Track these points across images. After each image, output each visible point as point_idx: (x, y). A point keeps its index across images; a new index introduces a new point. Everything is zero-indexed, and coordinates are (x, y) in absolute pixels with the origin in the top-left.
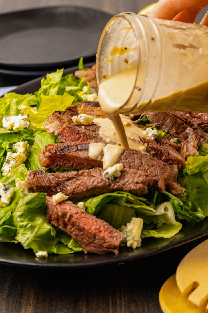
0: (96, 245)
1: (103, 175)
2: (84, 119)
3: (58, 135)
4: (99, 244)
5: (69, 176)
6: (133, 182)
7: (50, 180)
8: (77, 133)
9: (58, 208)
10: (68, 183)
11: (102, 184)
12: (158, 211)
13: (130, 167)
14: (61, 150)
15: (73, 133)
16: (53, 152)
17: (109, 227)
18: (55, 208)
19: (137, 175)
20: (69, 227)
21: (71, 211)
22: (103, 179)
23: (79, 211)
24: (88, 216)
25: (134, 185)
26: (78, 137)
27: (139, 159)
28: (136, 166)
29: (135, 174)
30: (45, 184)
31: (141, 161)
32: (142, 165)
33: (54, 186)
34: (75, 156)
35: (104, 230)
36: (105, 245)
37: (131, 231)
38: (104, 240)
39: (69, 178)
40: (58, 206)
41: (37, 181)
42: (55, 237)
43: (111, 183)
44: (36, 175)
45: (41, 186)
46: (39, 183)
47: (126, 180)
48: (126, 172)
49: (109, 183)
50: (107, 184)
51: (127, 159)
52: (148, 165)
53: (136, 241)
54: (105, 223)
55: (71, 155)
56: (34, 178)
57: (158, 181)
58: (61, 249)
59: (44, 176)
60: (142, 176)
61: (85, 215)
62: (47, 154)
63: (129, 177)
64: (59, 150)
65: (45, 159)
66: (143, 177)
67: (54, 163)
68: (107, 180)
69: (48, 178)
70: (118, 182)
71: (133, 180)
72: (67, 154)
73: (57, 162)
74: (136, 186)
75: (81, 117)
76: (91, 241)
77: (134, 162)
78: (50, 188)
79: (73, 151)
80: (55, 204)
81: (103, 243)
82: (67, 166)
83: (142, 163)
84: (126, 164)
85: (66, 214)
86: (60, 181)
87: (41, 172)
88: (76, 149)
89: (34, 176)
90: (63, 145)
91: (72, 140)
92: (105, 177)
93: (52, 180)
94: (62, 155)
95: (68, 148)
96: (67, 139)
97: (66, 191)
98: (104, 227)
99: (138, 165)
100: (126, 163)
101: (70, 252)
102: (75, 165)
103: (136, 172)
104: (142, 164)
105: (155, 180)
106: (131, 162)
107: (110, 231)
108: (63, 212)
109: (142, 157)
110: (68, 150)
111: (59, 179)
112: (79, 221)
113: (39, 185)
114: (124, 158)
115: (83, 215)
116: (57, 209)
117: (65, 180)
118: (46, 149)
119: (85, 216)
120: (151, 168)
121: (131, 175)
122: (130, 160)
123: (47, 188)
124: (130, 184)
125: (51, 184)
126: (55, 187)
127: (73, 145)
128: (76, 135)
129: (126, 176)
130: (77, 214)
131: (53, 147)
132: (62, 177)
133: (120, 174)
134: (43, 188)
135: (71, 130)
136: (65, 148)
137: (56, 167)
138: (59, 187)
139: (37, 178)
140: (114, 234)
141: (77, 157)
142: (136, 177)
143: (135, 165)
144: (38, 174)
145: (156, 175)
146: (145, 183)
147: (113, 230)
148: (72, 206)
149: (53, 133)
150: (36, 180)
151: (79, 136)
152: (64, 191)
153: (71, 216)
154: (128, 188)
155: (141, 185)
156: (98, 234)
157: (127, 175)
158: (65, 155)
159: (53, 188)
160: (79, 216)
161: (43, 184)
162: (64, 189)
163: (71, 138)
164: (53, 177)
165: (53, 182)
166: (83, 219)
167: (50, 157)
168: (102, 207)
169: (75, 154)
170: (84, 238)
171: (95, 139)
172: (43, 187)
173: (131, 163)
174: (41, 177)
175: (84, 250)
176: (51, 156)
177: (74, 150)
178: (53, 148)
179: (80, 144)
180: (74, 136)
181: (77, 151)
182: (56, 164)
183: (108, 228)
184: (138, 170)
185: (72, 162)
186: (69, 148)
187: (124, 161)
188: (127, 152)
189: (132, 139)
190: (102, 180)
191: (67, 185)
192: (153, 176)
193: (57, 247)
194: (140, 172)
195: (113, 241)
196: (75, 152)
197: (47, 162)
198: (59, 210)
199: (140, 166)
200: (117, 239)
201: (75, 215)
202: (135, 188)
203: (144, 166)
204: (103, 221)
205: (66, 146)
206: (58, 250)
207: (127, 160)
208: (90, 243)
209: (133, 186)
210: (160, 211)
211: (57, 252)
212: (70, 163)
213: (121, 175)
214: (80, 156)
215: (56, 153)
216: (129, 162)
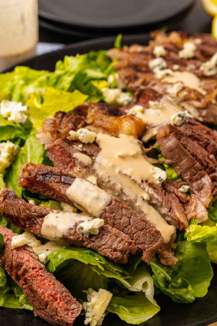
0: (47, 314)
1: (78, 228)
2: (83, 137)
3: (48, 150)
4: (49, 314)
5: (42, 212)
6: (110, 247)
7: (20, 210)
8: (69, 155)
9: (14, 255)
10: (39, 221)
11: (75, 237)
12: (133, 287)
13: (113, 225)
14: (43, 175)
15: (63, 154)
16: (33, 175)
17: (67, 294)
18: (11, 254)
19: (118, 239)
20: (22, 282)
21: (28, 263)
22: (77, 232)
23: (37, 266)
24: (46, 274)
25: (111, 251)
26: (68, 161)
27: (128, 217)
28: (121, 225)
29: (117, 237)
30: (13, 213)
31: (130, 220)
32: (129, 226)
33: (23, 218)
34: (55, 188)
35: (60, 298)
36: (57, 318)
37: (93, 307)
38: (56, 312)
39: (42, 215)
40: (15, 251)
41: (6, 207)
42: (4, 288)
43: (85, 239)
44: (6, 200)
45: (8, 215)
46: (7, 210)
47: (103, 243)
48: (106, 231)
49: (82, 238)
50: (81, 239)
51: (112, 213)
52: (136, 228)
53: (96, 320)
54: (64, 289)
55: (51, 186)
56: (3, 202)
57: (143, 251)
58: (10, 301)
59: (14, 203)
60: (123, 242)
61: (43, 272)
62: (26, 174)
63: (107, 239)
64: (40, 175)
65: (22, 180)
66: (124, 245)
67: (33, 186)
68: (81, 235)
69: (18, 207)
70: (93, 242)
71: (112, 245)
72: (47, 183)
73: (36, 186)
74: (112, 254)
75: (81, 132)
76: (41, 307)
77: (120, 219)
78: (19, 219)
79: (54, 181)
80: (13, 248)
81: (54, 315)
82: (46, 194)
83: (130, 222)
84: (110, 220)
85: (22, 266)
86: (31, 215)
87: (12, 197)
88: (59, 180)
89: (4, 199)
90: (47, 168)
91: (62, 161)
92: (79, 231)
93: (22, 211)
94: (41, 182)
95: (50, 174)
96: (56, 159)
97: (34, 229)
98: (62, 293)
99: (124, 225)
100: (111, 218)
101: (19, 307)
102: (55, 196)
103: (118, 235)
104: (130, 224)
105: (140, 249)
106: (117, 218)
107: (67, 300)
108: (18, 263)
109: (132, 215)
110: (50, 177)
111: (31, 213)
112: (33, 280)
113: (7, 213)
114: (109, 212)
115: (40, 273)
116: (12, 255)
117: (37, 215)
118: (27, 168)
119: (43, 274)
120: (139, 232)
121: (110, 237)
122: (116, 217)
123: (14, 219)
124: (106, 249)
125: (20, 215)
126: (24, 220)
127: (57, 173)
128: (67, 157)
129: (105, 236)
130: (33, 268)
131: (35, 168)
132: (34, 211)
133: (97, 232)
134: (11, 218)
135: (62, 151)
136: (47, 174)
137: (34, 191)
138: (29, 222)
139: (7, 204)
140: (71, 305)
141: (57, 191)
142: (116, 242)
143: (120, 223)
144: (8, 198)
145: (143, 243)
146: (126, 252)
147: (72, 300)
148: (31, 256)
149: (44, 145)
150: (4, 206)
151: (70, 160)
152: (33, 228)
153: (26, 271)
154: (103, 252)
155: (119, 254)
156: (50, 303)
157: (107, 235)
158: (44, 183)
159: (22, 220)
160: (35, 273)
161: (11, 212)
162: (34, 227)
163: (60, 158)
164: (23, 207)
165: (23, 213)
166: (39, 278)
167: (27, 179)
168: (69, 264)
169: (56, 186)
170: (35, 301)
171: (87, 169)
172: (10, 215)
173: (116, 220)
174: (11, 203)
175: (34, 312)
176: (30, 179)
177: (57, 180)
178: (34, 170)
179: (65, 175)
180: (65, 158)
181: (59, 182)
182: (34, 189)
183: (66, 296)
184: (122, 231)
185: (52, 192)
186: (52, 174)
187: (109, 214)
188: (115, 204)
189: (132, 178)
190: (75, 232)
191: (38, 223)
192: (139, 244)
193: (5, 297)
194: (124, 235)
195: (67, 316)
196: (56, 184)
197: (25, 184)
198: (15, 258)
199: (126, 227)
200: (72, 314)
201: (31, 269)
202: (110, 256)
203: (131, 227)
204: (62, 285)
205: (49, 171)
206: (5, 302)
207: (113, 215)
208: (40, 309)
209: (109, 253)
210: (136, 288)
211: (4, 305)
212: (50, 193)
213: (100, 233)
214: (60, 191)
215: (35, 177)
216: (115, 218)
